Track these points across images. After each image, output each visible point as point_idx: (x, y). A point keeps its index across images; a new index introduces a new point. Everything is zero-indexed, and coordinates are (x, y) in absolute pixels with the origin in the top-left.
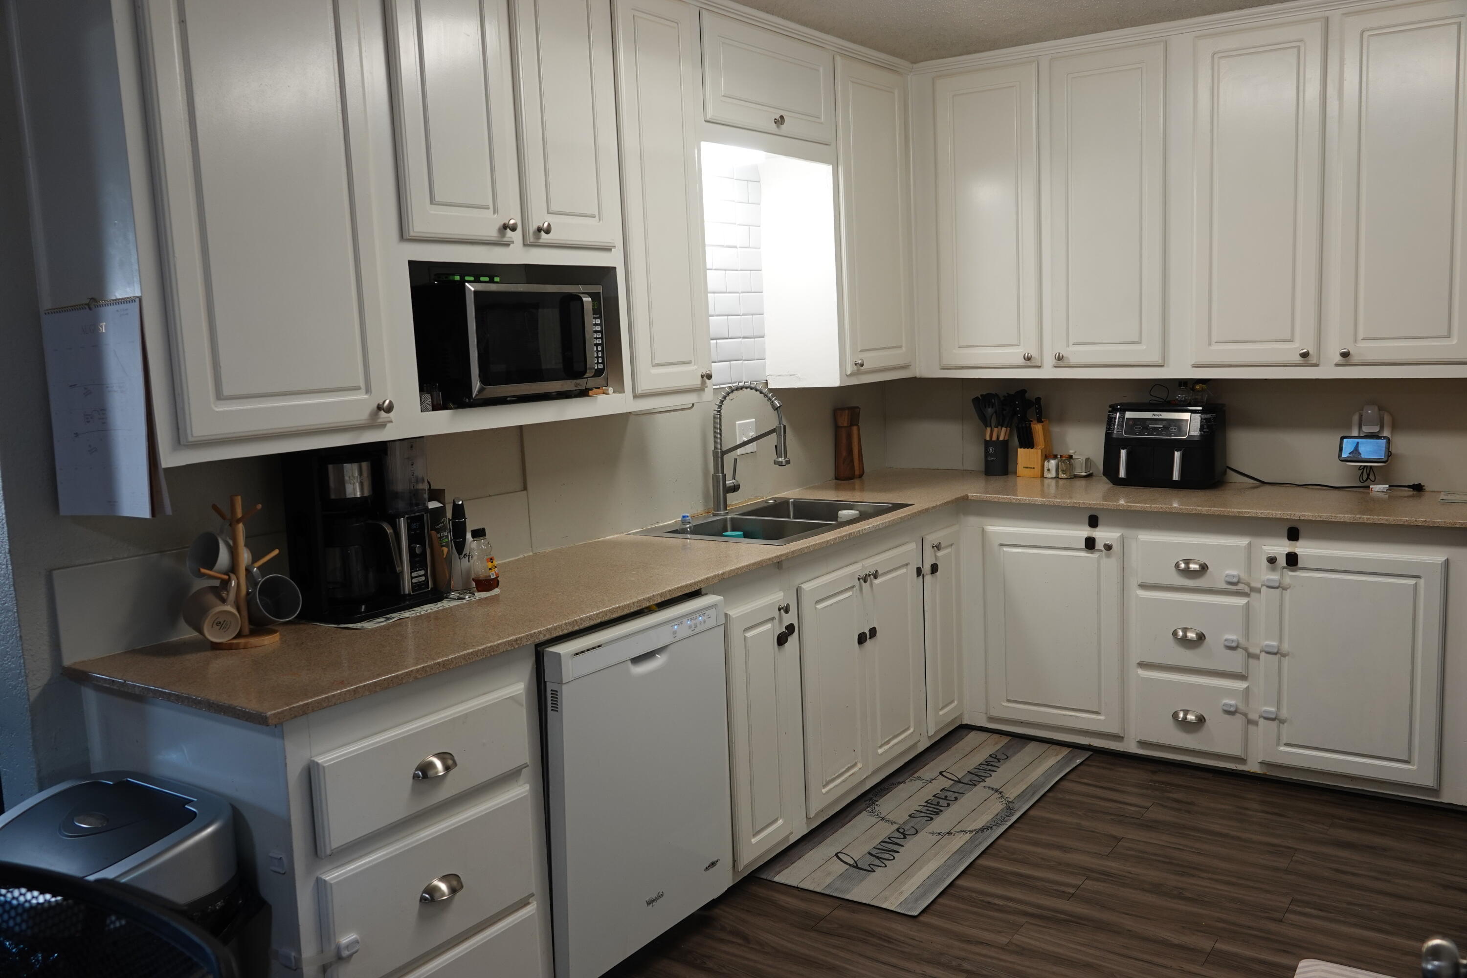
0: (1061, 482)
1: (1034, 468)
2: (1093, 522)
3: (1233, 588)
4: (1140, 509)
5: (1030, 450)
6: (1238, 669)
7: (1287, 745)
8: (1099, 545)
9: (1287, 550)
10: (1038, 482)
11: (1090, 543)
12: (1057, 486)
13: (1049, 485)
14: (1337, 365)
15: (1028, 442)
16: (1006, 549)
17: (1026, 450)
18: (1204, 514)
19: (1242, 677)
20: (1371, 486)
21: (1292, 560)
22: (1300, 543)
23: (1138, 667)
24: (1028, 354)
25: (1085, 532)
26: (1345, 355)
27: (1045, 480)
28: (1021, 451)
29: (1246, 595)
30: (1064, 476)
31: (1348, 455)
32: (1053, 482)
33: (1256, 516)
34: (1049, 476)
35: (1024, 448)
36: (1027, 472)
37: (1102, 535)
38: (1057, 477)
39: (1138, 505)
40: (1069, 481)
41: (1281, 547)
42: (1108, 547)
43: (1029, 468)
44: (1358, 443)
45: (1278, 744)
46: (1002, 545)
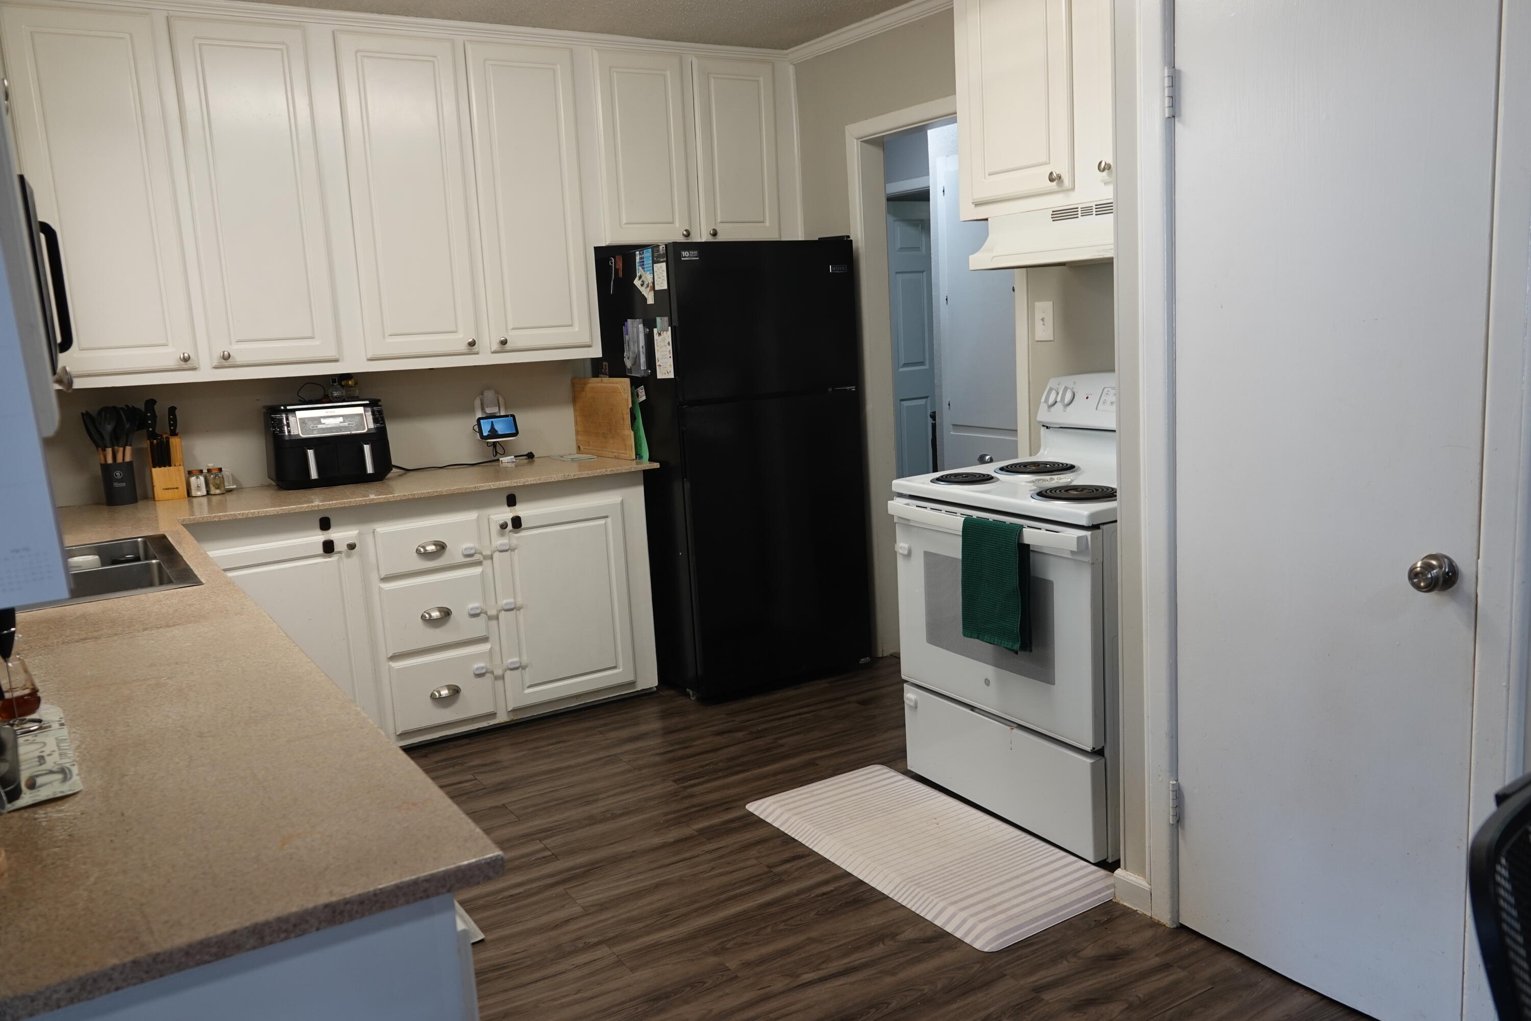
0: (214, 499)
1: (177, 488)
2: (325, 524)
3: (472, 560)
4: (382, 500)
5: (167, 468)
6: (482, 633)
7: (530, 687)
8: (340, 546)
9: (511, 515)
10: (185, 503)
11: (329, 547)
12: (209, 502)
13: (200, 505)
14: (495, 352)
15: (163, 458)
16: (230, 574)
17: (163, 469)
18: (445, 495)
19: (485, 639)
20: (500, 459)
21: (517, 523)
22: (517, 507)
23: (389, 662)
24: (184, 354)
25: (320, 537)
26: (504, 343)
27: (195, 500)
28: (157, 472)
29: (479, 563)
30: (218, 491)
31: (488, 433)
32: (205, 500)
33: (489, 488)
34: (199, 494)
35: (160, 467)
36: (169, 494)
37: (340, 535)
38: (208, 493)
39: (380, 497)
40: (221, 496)
41: (506, 514)
42: (352, 547)
43: (171, 489)
44: (492, 422)
45: (523, 689)
46: (225, 570)
